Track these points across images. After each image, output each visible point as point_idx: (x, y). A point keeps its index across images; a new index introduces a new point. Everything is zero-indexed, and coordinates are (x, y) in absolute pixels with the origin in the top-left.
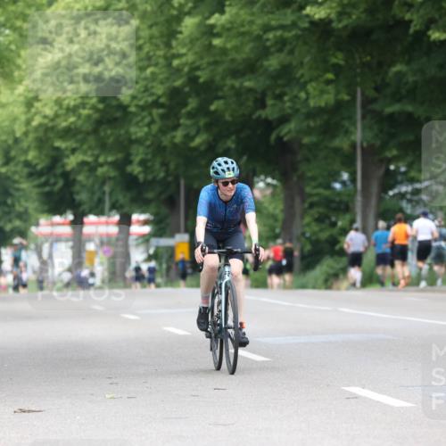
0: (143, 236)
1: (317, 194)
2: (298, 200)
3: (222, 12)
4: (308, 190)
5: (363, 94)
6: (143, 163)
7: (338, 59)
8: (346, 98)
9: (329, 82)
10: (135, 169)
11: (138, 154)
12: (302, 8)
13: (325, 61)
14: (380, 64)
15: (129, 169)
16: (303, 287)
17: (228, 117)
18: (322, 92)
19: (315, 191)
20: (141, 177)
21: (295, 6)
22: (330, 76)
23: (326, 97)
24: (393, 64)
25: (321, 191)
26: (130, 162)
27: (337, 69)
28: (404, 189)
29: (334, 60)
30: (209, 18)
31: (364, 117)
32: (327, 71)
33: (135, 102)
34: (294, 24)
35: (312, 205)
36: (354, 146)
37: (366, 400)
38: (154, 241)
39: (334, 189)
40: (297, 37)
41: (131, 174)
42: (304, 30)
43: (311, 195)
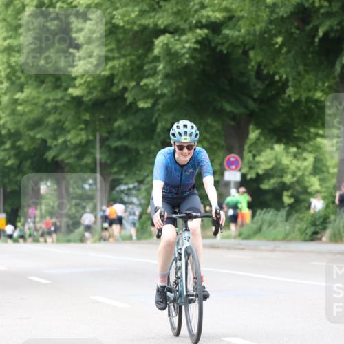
3: (22, 91)
5: (100, 136)
7: (87, 117)
8: (91, 138)
9: (81, 130)
12: (66, 89)
13: (79, 118)
14: (110, 119)
16: (69, 241)
17: (26, 148)
18: (78, 135)
21: (62, 89)
23: (79, 138)
24: (116, 120)
27: (86, 122)
28: (123, 187)
29: (84, 118)
30: (15, 94)
31: (101, 147)
32: (80, 123)
34: (62, 99)
36: (95, 162)
40: (64, 106)
42: (68, 101)
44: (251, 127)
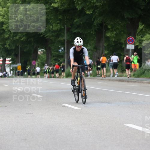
0: (9, 64)
1: (55, 54)
2: (50, 55)
4: (53, 52)
5: (67, 26)
6: (9, 45)
7: (60, 17)
8: (63, 27)
10: (7, 46)
11: (8, 42)
12: (51, 4)
13: (57, 18)
14: (71, 19)
15: (5, 46)
18: (56, 26)
19: (54, 53)
20: (9, 48)
21: (49, 3)
22: (58, 22)
23: (57, 27)
24: (75, 19)
25: (56, 53)
26: (6, 44)
27: (60, 20)
29: (60, 18)
31: (67, 33)
33: (7, 29)
34: (49, 8)
35: (53, 56)
36: (64, 40)
37: (68, 107)
38: (12, 65)
39: (59, 52)
40: (50, 12)
41: (6, 48)
42: (52, 10)
43: (53, 54)
44: (140, 23)
